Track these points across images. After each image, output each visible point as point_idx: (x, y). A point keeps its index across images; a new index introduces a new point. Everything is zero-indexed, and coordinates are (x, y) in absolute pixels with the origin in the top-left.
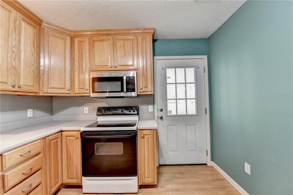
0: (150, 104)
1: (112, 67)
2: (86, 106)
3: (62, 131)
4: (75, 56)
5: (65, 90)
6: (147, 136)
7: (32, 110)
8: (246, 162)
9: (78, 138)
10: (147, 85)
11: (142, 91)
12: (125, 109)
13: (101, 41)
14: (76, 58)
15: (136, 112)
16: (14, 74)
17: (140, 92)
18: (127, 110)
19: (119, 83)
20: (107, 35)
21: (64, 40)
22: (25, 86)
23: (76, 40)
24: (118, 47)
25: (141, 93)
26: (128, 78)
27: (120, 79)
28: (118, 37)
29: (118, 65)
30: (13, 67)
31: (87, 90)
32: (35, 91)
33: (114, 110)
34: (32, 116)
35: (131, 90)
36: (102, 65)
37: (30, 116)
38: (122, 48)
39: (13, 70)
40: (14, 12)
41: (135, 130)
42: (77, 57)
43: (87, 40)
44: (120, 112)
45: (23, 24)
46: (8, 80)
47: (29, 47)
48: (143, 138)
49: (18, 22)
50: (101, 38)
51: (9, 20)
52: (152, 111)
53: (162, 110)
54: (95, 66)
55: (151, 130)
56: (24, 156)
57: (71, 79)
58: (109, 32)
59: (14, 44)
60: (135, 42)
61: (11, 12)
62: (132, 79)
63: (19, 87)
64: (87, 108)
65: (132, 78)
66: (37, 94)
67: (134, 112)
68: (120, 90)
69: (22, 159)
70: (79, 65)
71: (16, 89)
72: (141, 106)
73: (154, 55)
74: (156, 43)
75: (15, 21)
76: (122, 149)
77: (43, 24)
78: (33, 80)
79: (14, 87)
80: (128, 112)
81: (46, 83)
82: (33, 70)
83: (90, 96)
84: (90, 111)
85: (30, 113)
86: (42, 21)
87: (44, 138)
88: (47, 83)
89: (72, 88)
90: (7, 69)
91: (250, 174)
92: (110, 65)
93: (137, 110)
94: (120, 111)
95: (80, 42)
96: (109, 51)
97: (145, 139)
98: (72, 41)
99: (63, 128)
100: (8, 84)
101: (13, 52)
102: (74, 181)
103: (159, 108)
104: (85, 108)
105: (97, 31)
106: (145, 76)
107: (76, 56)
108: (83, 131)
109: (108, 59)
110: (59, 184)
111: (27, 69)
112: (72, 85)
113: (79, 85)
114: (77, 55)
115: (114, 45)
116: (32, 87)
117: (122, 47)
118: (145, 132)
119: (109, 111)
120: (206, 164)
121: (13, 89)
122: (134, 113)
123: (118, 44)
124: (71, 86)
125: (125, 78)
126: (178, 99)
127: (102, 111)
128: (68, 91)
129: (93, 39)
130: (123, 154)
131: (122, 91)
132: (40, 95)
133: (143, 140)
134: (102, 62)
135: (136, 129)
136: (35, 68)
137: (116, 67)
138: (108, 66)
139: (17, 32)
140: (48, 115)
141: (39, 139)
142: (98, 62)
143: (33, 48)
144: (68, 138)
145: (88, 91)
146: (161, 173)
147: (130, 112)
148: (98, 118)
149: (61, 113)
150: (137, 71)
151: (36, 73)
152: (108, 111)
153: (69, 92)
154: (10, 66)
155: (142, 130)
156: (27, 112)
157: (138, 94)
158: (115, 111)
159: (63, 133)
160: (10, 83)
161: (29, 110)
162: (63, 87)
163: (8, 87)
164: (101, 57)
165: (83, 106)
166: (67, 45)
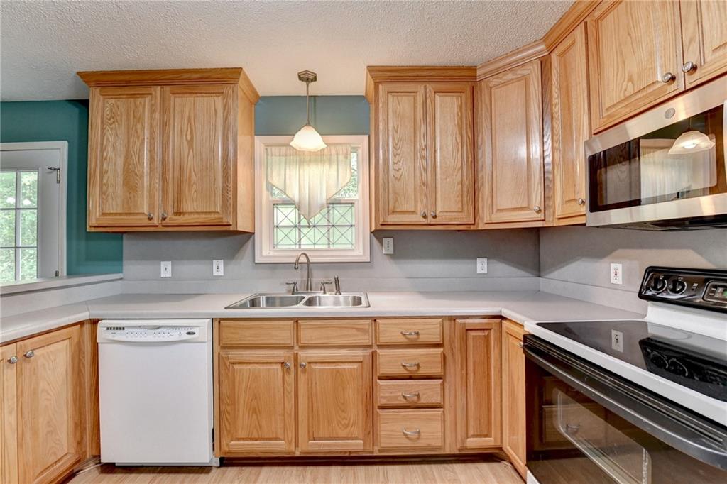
1: (673, 79)
2: (617, 259)
4: (553, 108)
7: (485, 260)
16: (426, 195)
21: (525, 77)
22: (445, 214)
29: (708, 54)
30: (424, 184)
32: (466, 221)
34: (486, 271)
36: (629, 92)
39: (424, 188)
40: (423, 87)
45: (439, 98)
46: (415, 206)
47: (450, 138)
49: (428, 101)
51: (415, 107)
56: (408, 336)
57: (547, 178)
59: (424, 144)
61: (416, 92)
63: (435, 217)
64: (619, 266)
66: (473, 228)
69: (403, 340)
70: (563, 126)
71: (430, 220)
75: (424, 103)
77: (478, 73)
78: (460, 198)
79: (425, 217)
81: (487, 203)
82: (460, 179)
84: (628, 277)
85: (482, 266)
86: (474, 69)
87: (453, 319)
88: (490, 199)
89: (548, 202)
92: (660, 78)
95: (562, 55)
100: (417, 214)
101: (423, 157)
104: (613, 266)
111: (448, 180)
113: (564, 193)
116: (461, 214)
119: (701, 287)
121: (424, 221)
124: (545, 199)
128: (538, 212)
132: (480, 228)
134: (631, 80)
136: (465, 174)
138: (657, 86)
141: (439, 318)
143: (458, 137)
144: (510, 339)
149: (556, 274)
153: (540, 216)
154: (419, 182)
156: (476, 263)
159: (504, 322)
160: (420, 210)
161: (479, 260)
162: (525, 205)
163: (417, 218)
164: (624, 63)
165: (606, 260)
166: (532, 87)
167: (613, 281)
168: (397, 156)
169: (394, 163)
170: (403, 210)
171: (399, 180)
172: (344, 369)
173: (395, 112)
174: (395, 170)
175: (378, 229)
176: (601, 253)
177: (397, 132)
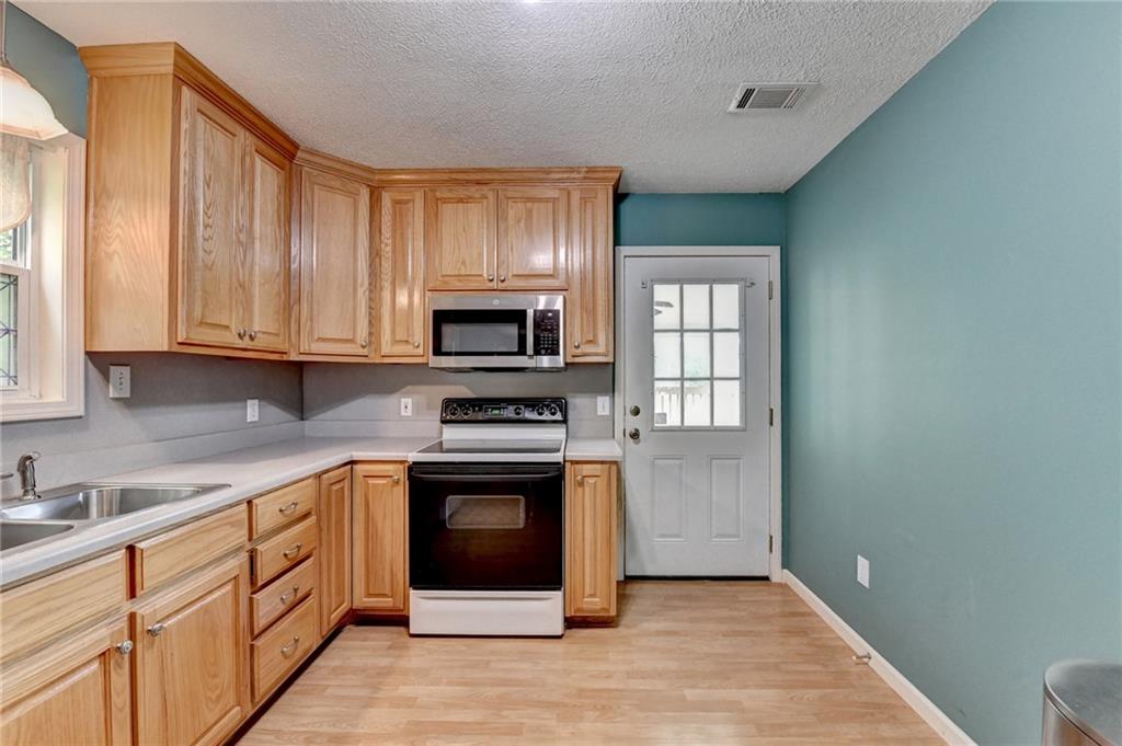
0: (603, 392)
1: (492, 280)
2: (407, 395)
3: (352, 462)
4: (383, 245)
5: (353, 346)
6: (592, 481)
7: (256, 402)
8: (862, 556)
9: (397, 482)
10: (595, 336)
11: (579, 351)
12: (526, 406)
13: (460, 201)
14: (387, 250)
15: (558, 417)
16: (242, 303)
17: (574, 356)
18: (533, 410)
19: (513, 330)
20: (478, 183)
21: (354, 195)
22: (263, 336)
23: (387, 198)
24: (511, 221)
25: (577, 360)
26: (538, 314)
27: (517, 317)
28: (511, 191)
29: (510, 274)
30: (240, 286)
31: (418, 347)
32: (281, 348)
33: (493, 409)
34: (256, 419)
35: (548, 348)
36: (463, 272)
37: (254, 420)
38: (522, 225)
39: (240, 291)
40: (242, 133)
41: (559, 463)
42: (389, 249)
43: (418, 197)
44: (511, 415)
45: (259, 161)
46: (231, 318)
47: (269, 227)
48: (581, 484)
49: (248, 159)
50: (461, 192)
51: (233, 159)
52: (607, 412)
53: (636, 412)
54: (443, 276)
55: (602, 462)
56: (286, 512)
57: (370, 313)
58: (487, 176)
59: (241, 223)
60: (562, 207)
61: (234, 135)
62: (550, 318)
63: (252, 338)
64: (409, 401)
65: (550, 314)
66: (285, 358)
67: (553, 414)
68: (516, 350)
69: (281, 520)
70: (394, 269)
71: (246, 343)
72: (574, 397)
73: (617, 242)
74: (625, 207)
75: (243, 158)
76: (522, 515)
77: (299, 154)
78: (277, 316)
79: (241, 336)
80: (534, 416)
81: (305, 327)
83: (427, 364)
84: (417, 409)
85: (253, 410)
86: (296, 147)
87: (318, 476)
89: (373, 338)
90: (230, 288)
91: (867, 585)
92: (485, 275)
93: (561, 411)
94: (510, 412)
95: (396, 202)
96: (485, 232)
97: (587, 489)
98: (374, 198)
99: (357, 455)
100: (231, 331)
101: (240, 242)
102: (386, 602)
103: (630, 406)
104: (403, 400)
105: (451, 171)
106: (590, 310)
107: (387, 245)
108: (414, 463)
109: (480, 255)
110: (345, 607)
111: (266, 286)
112: (373, 330)
113: (393, 332)
114: (390, 242)
115: (500, 216)
116: (275, 338)
117: (523, 221)
118: (587, 469)
119: (480, 410)
120: (766, 579)
121: (241, 343)
122: (554, 418)
123: (511, 212)
124: (370, 334)
125: (530, 313)
126: (687, 379)
127: (458, 410)
128: (363, 347)
129: (438, 194)
130: (525, 527)
131: (522, 351)
132: (291, 359)
133: (580, 490)
134: (464, 263)
135: (561, 460)
137: (503, 281)
138: (482, 278)
139: (247, 189)
140: (293, 418)
141: (309, 477)
142: (448, 264)
144: (371, 481)
145: (420, 351)
146: (629, 596)
147: (541, 414)
148: (444, 430)
149: (330, 414)
150: (564, 293)
151: (283, 296)
152: (474, 411)
153: (365, 352)
155: (578, 462)
156: (246, 407)
157: (568, 361)
158: (497, 412)
159: (358, 467)
160: (235, 327)
161: (249, 402)
162: (351, 337)
163: (230, 338)
164: (459, 249)
165: (396, 395)
166: (360, 212)
167: (403, 414)
168: (208, 229)
169: (205, 239)
170: (214, 322)
171: (211, 269)
172: (215, 600)
173: (207, 150)
174: (205, 251)
175: (173, 350)
176: (390, 390)
177: (208, 186)
